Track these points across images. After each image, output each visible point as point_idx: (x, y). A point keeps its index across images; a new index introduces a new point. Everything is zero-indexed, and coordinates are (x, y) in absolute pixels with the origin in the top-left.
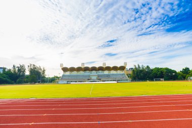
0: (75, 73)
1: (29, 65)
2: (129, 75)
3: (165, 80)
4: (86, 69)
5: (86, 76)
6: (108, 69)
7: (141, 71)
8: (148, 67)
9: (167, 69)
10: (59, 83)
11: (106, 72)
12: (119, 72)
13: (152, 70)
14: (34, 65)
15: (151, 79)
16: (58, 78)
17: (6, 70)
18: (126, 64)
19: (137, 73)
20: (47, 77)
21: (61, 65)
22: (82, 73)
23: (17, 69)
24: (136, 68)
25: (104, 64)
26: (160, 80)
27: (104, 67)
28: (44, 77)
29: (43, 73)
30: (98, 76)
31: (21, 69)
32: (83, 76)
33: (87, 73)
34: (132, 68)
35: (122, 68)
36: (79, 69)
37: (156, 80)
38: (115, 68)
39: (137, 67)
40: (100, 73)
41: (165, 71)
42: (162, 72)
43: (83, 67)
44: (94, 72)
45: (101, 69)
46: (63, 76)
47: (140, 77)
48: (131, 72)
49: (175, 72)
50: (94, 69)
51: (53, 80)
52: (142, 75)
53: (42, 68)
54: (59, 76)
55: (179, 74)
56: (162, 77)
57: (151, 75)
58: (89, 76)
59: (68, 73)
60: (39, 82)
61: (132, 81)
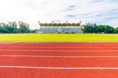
0: (47, 27)
1: (19, 22)
2: (82, 30)
3: (105, 33)
4: (55, 25)
5: (54, 29)
6: (69, 25)
7: (90, 27)
8: (95, 24)
9: (108, 26)
10: (38, 33)
11: (68, 27)
12: (76, 27)
13: (98, 27)
14: (22, 22)
15: (96, 32)
16: (38, 30)
17: (5, 25)
18: (81, 22)
19: (87, 28)
20: (31, 29)
21: (39, 22)
22: (52, 27)
23: (12, 24)
25: (67, 21)
26: (101, 33)
27: (67, 23)
28: (29, 30)
29: (28, 27)
30: (63, 29)
31: (14, 24)
32: (53, 29)
33: (56, 27)
34: (84, 25)
35: (78, 25)
36: (50, 25)
37: (99, 33)
38: (74, 25)
39: (88, 24)
40: (64, 27)
41: (106, 27)
42: (104, 28)
43: (53, 23)
44: (60, 27)
45: (64, 25)
46: (41, 29)
47: (89, 31)
48: (83, 28)
49: (113, 28)
50: (60, 25)
51: (34, 32)
52: (90, 29)
53: (27, 24)
55: (115, 30)
56: (103, 31)
57: (96, 30)
58: (57, 29)
59: (43, 27)
60: (26, 32)
61: (83, 33)
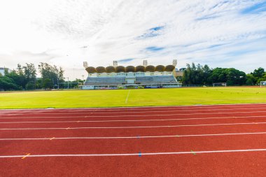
0: (104, 75)
1: (40, 64)
2: (179, 78)
3: (228, 85)
4: (120, 69)
5: (119, 79)
6: (151, 69)
7: (196, 73)
8: (206, 66)
9: (233, 70)
10: (84, 88)
11: (148, 74)
12: (166, 74)
13: (212, 71)
14: (47, 65)
15: (209, 84)
16: (82, 82)
17: (9, 72)
18: (175, 62)
19: (191, 75)
20: (66, 80)
21: (85, 64)
22: (113, 75)
23: (24, 69)
24: (189, 68)
25: (145, 62)
26: (221, 85)
27: (145, 66)
28: (62, 81)
29: (61, 76)
30: (137, 79)
31: (29, 70)
32: (116, 79)
33: (121, 75)
34: (183, 69)
35: (170, 68)
36: (110, 70)
37: (216, 85)
38: (160, 68)
39: (191, 66)
40: (140, 74)
41: (230, 73)
42: (225, 74)
43: (115, 66)
44: (131, 74)
45: (141, 69)
46: (89, 79)
47: (194, 81)
48: (182, 74)
49: (243, 74)
50: (130, 69)
51: (74, 85)
52: (197, 77)
53: (58, 68)
54: (82, 80)
55: (249, 77)
56: (225, 82)
57: (210, 78)
58: (124, 79)
59: (95, 75)
60: (56, 88)
61: (183, 86)
